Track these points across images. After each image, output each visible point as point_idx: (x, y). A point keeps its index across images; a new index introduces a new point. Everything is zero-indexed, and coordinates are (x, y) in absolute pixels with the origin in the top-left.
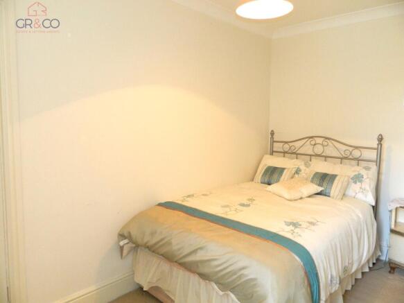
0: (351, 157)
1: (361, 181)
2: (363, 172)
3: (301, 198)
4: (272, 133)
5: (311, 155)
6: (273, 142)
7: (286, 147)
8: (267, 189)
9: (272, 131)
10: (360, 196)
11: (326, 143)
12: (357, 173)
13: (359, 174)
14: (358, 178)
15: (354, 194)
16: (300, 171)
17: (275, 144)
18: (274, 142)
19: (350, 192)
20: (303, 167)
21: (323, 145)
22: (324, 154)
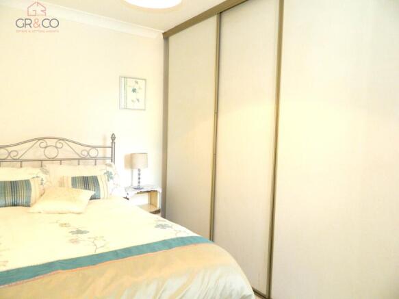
0: (88, 157)
1: (112, 178)
2: (109, 169)
5: (42, 160)
7: (3, 154)
11: (60, 145)
13: (108, 172)
21: (57, 147)
22: (59, 157)
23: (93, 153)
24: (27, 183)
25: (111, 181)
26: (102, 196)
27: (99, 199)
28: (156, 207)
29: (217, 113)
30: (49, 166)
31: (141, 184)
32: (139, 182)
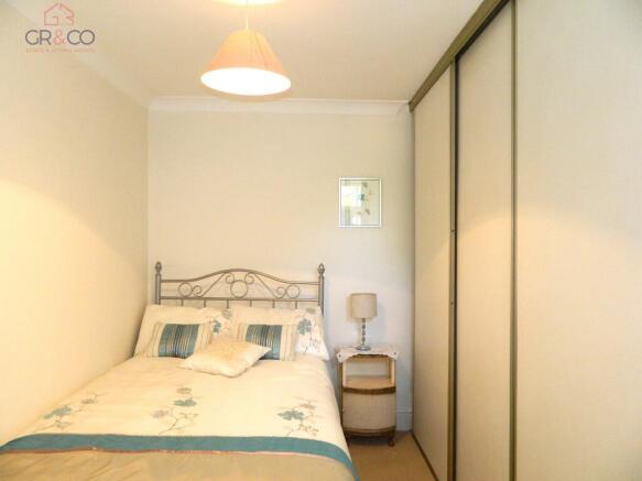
0: (286, 297)
1: (309, 330)
2: (309, 317)
3: (246, 370)
4: (158, 267)
5: (228, 300)
6: (159, 281)
7: (186, 289)
8: (182, 366)
9: (158, 263)
10: (312, 351)
11: (249, 280)
12: (301, 319)
13: (305, 320)
14: (304, 327)
15: (304, 350)
16: (219, 325)
17: (163, 284)
18: (161, 281)
19: (300, 348)
20: (222, 320)
21: (246, 283)
22: (248, 296)
23: (293, 292)
24: (195, 328)
25: (307, 334)
26: (281, 356)
27: (278, 359)
28: (390, 381)
29: (455, 231)
30: (235, 307)
31: (366, 343)
32: (364, 340)
